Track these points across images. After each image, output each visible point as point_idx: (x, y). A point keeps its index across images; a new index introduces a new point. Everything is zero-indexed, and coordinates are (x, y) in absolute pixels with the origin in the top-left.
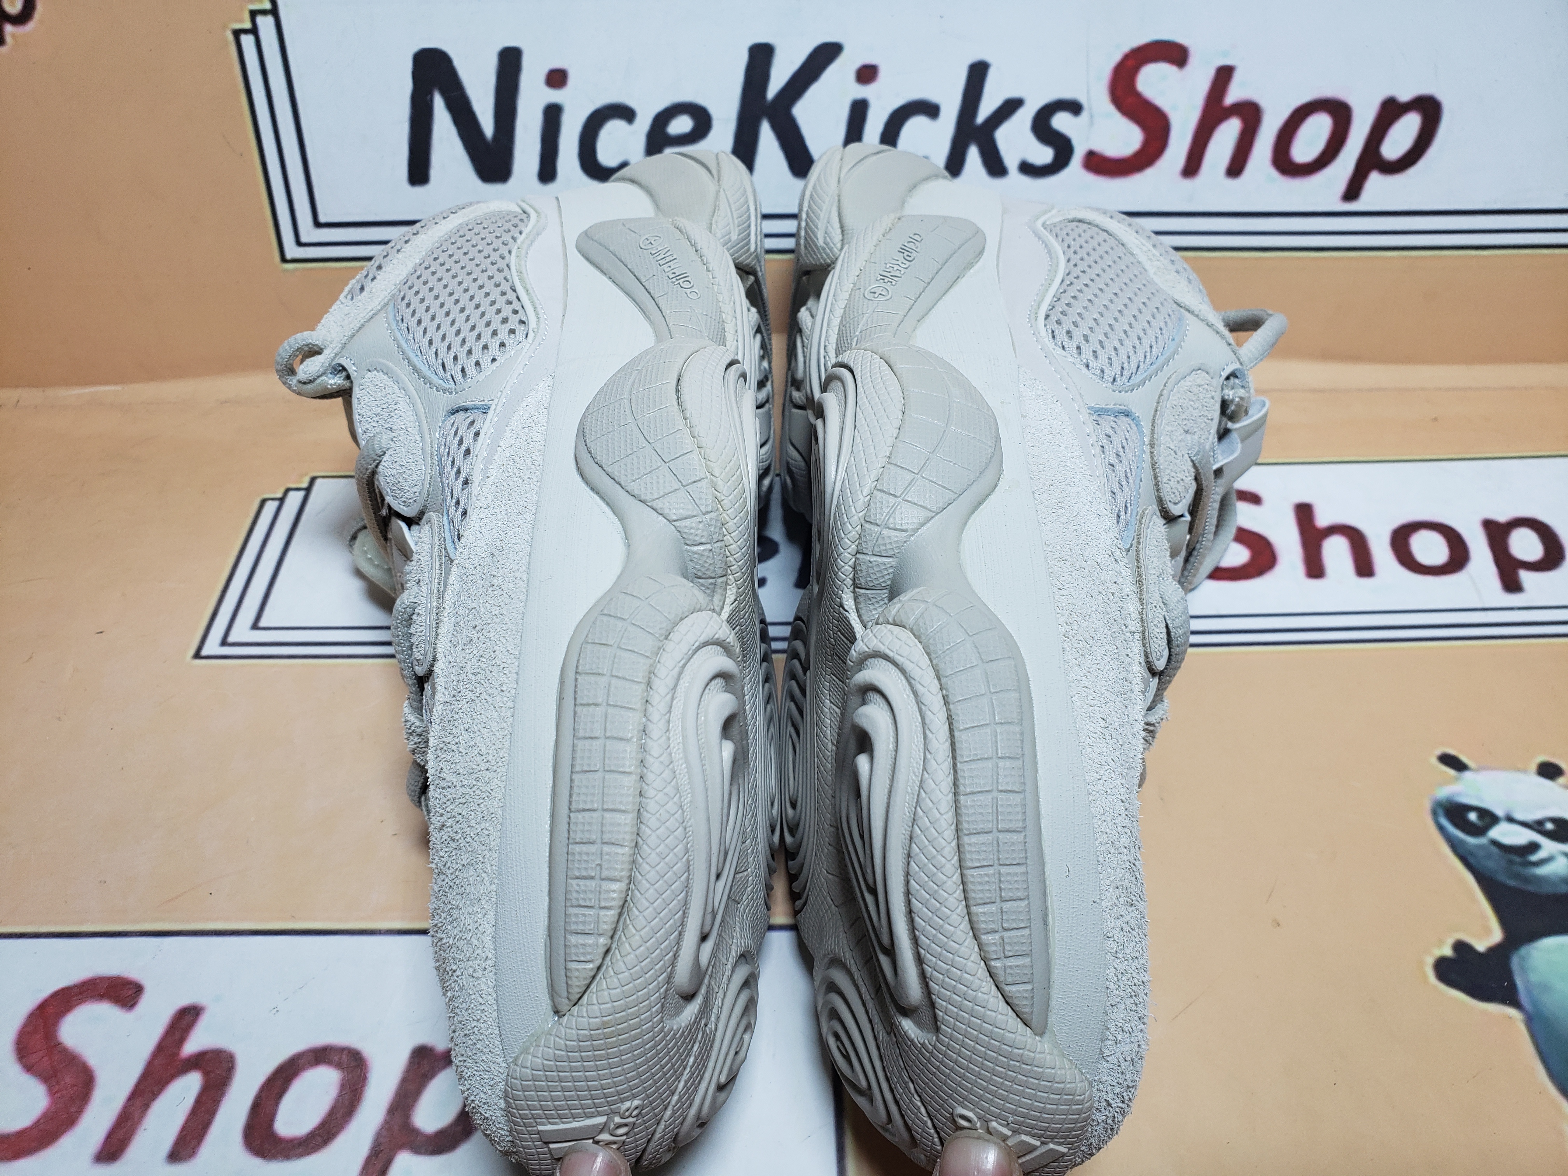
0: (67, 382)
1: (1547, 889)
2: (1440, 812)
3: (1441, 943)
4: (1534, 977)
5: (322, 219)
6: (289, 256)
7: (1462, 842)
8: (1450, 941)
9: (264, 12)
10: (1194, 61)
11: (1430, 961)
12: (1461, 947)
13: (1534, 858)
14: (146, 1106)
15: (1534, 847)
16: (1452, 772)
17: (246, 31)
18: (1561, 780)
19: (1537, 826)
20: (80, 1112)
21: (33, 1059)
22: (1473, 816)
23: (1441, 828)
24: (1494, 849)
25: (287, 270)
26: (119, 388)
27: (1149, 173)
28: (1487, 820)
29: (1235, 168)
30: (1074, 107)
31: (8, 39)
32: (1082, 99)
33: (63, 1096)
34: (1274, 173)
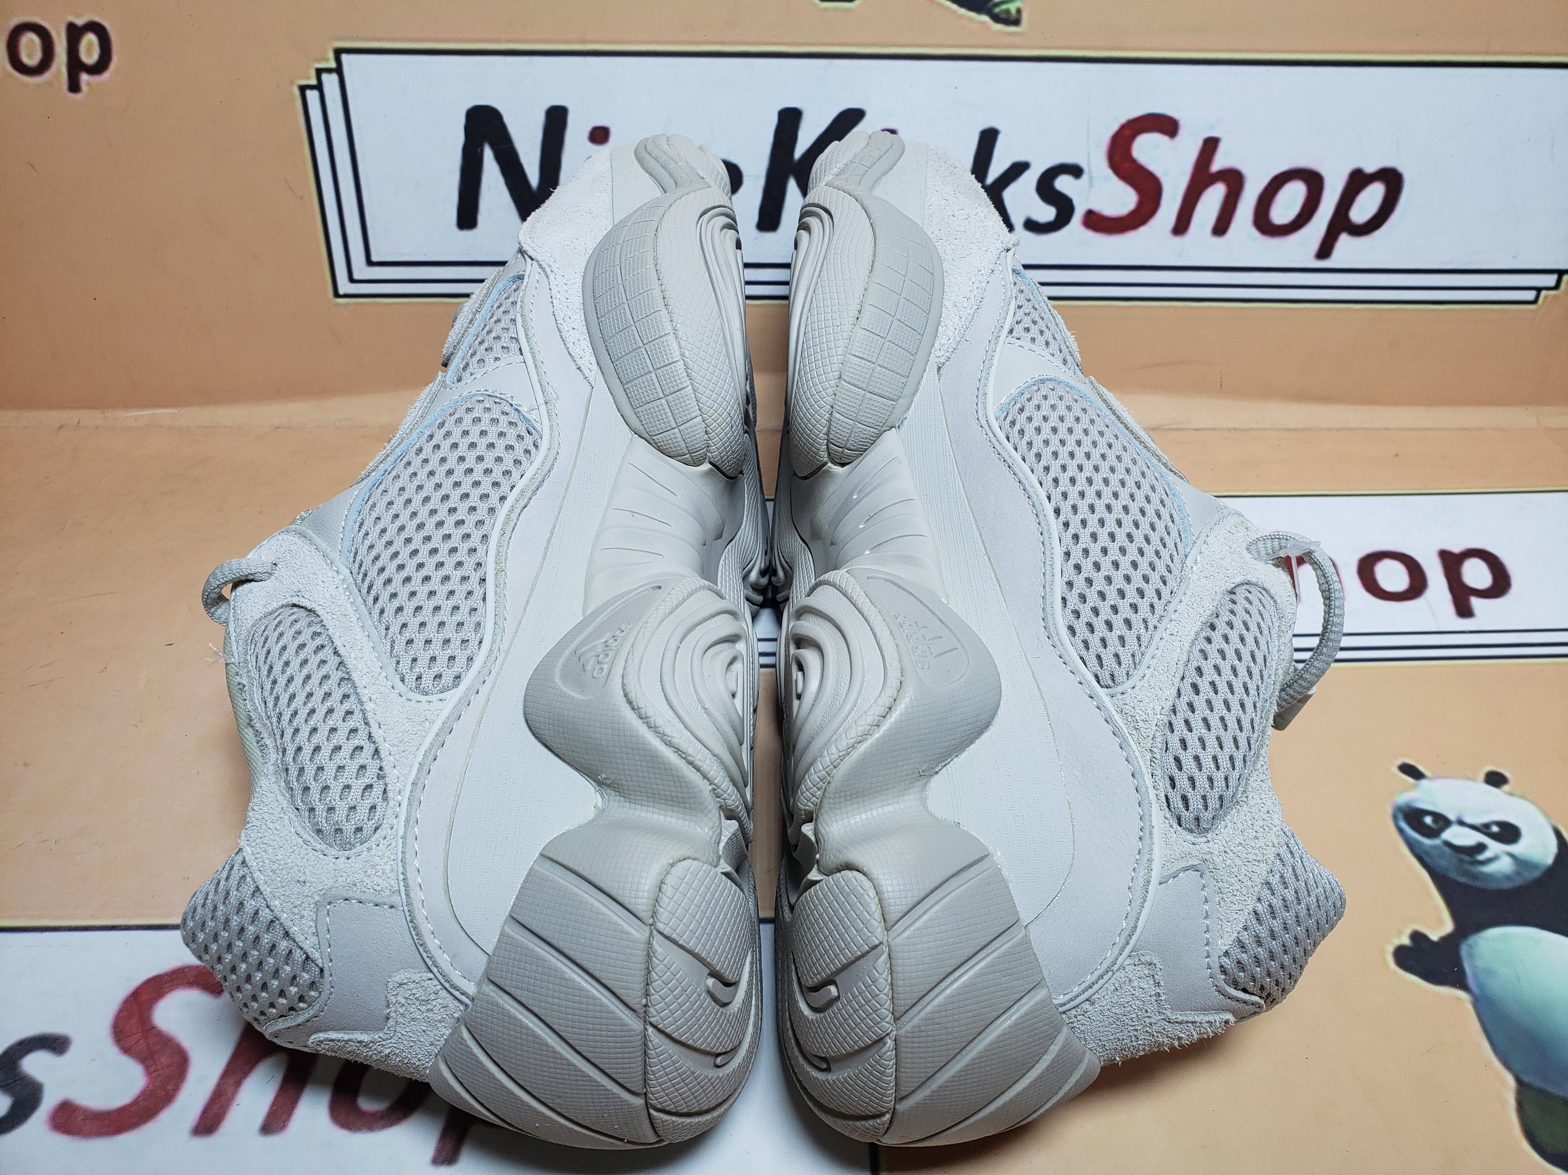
0: (126, 405)
1: (1492, 886)
2: (1400, 816)
3: (1399, 933)
4: (1480, 963)
5: (375, 258)
6: (341, 291)
7: (1419, 843)
8: (1408, 931)
9: (329, 71)
10: (1183, 132)
11: (1390, 949)
12: (1417, 937)
13: (1481, 857)
15: (1481, 848)
16: (1410, 780)
17: (311, 87)
18: (1506, 788)
19: (1484, 829)
22: (1428, 820)
23: (1401, 831)
24: (1447, 850)
25: (338, 305)
26: (176, 411)
27: (1143, 231)
28: (1441, 823)
29: (1221, 227)
30: (1076, 171)
31: (84, 87)
32: (1084, 165)
33: (159, 1075)
34: (1255, 233)
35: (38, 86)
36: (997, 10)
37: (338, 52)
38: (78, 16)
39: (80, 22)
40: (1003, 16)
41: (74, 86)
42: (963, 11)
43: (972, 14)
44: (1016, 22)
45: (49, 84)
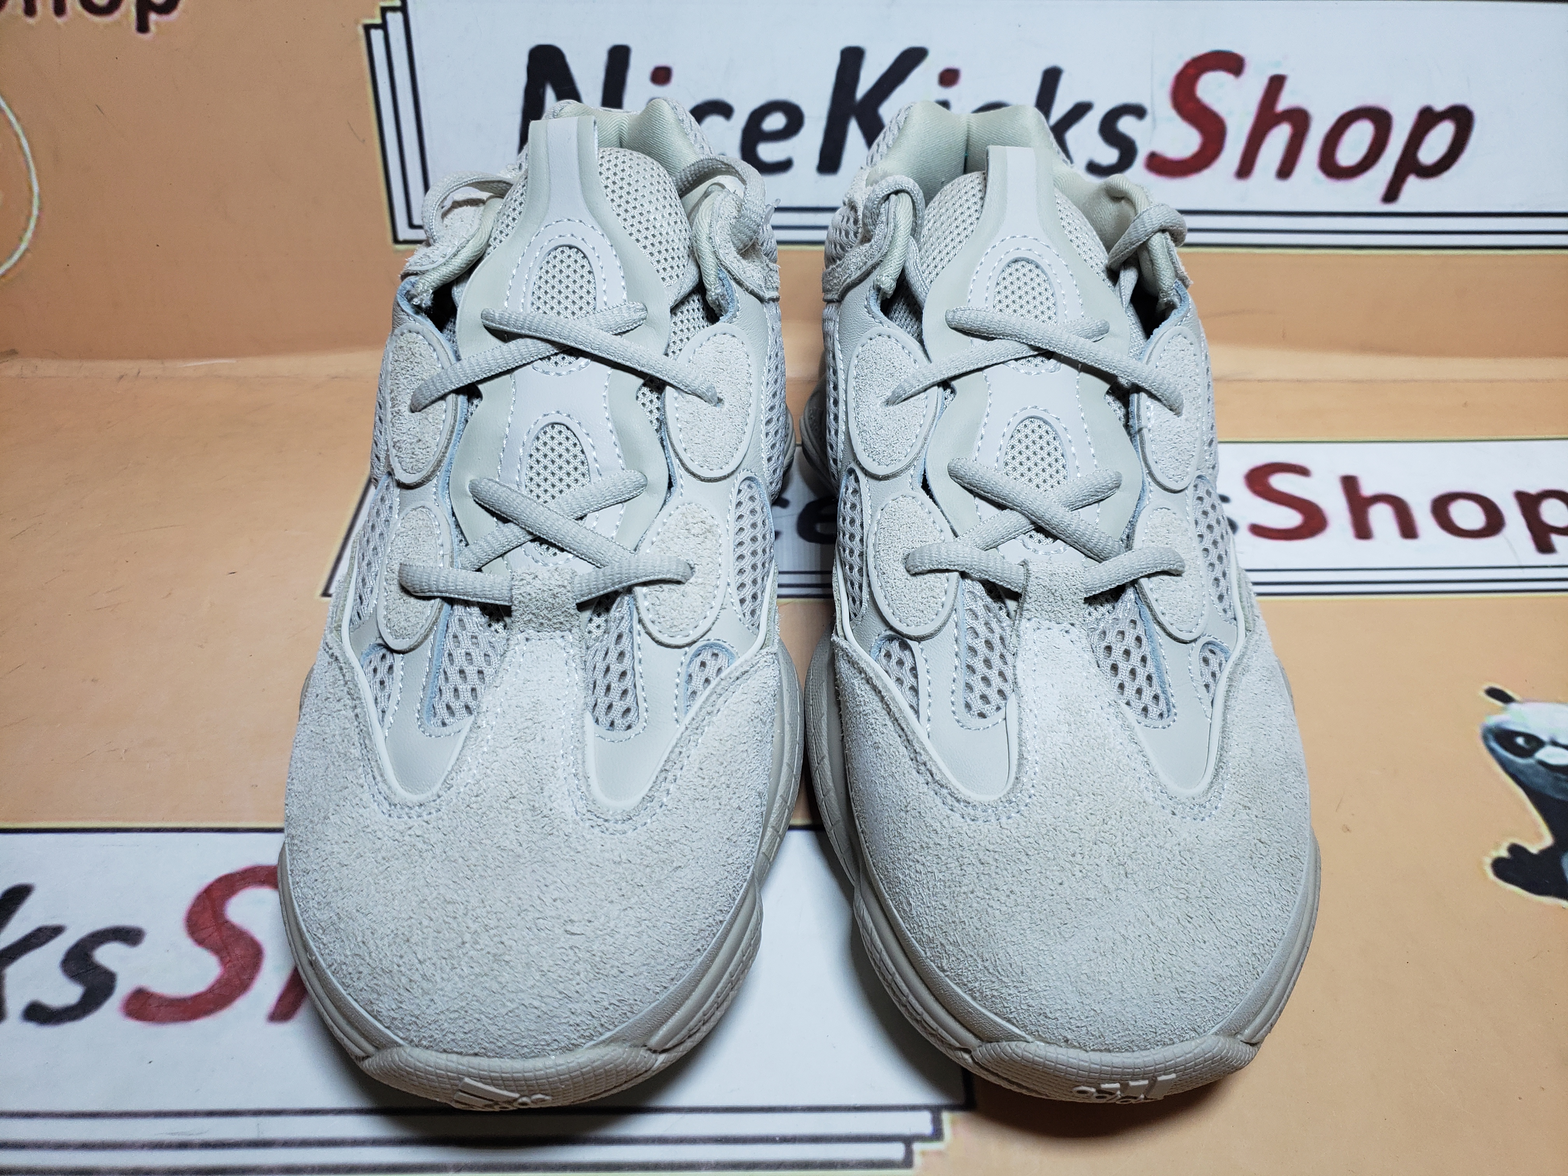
0: (185, 355)
2: (1490, 737)
3: (1497, 846)
6: (401, 237)
7: (1512, 762)
8: (1506, 845)
9: (394, 9)
10: (1248, 69)
11: (1488, 861)
12: (1514, 849)
16: (1498, 704)
17: (376, 26)
20: (251, 979)
21: (204, 934)
22: (1519, 741)
23: (1492, 751)
24: (1541, 768)
25: (398, 251)
26: (232, 361)
27: (1206, 175)
28: (1534, 744)
29: (1285, 170)
30: (1139, 112)
31: (152, 27)
32: (1147, 104)
33: (234, 966)
34: (1320, 176)
35: (107, 26)
41: (143, 27)
45: (118, 23)
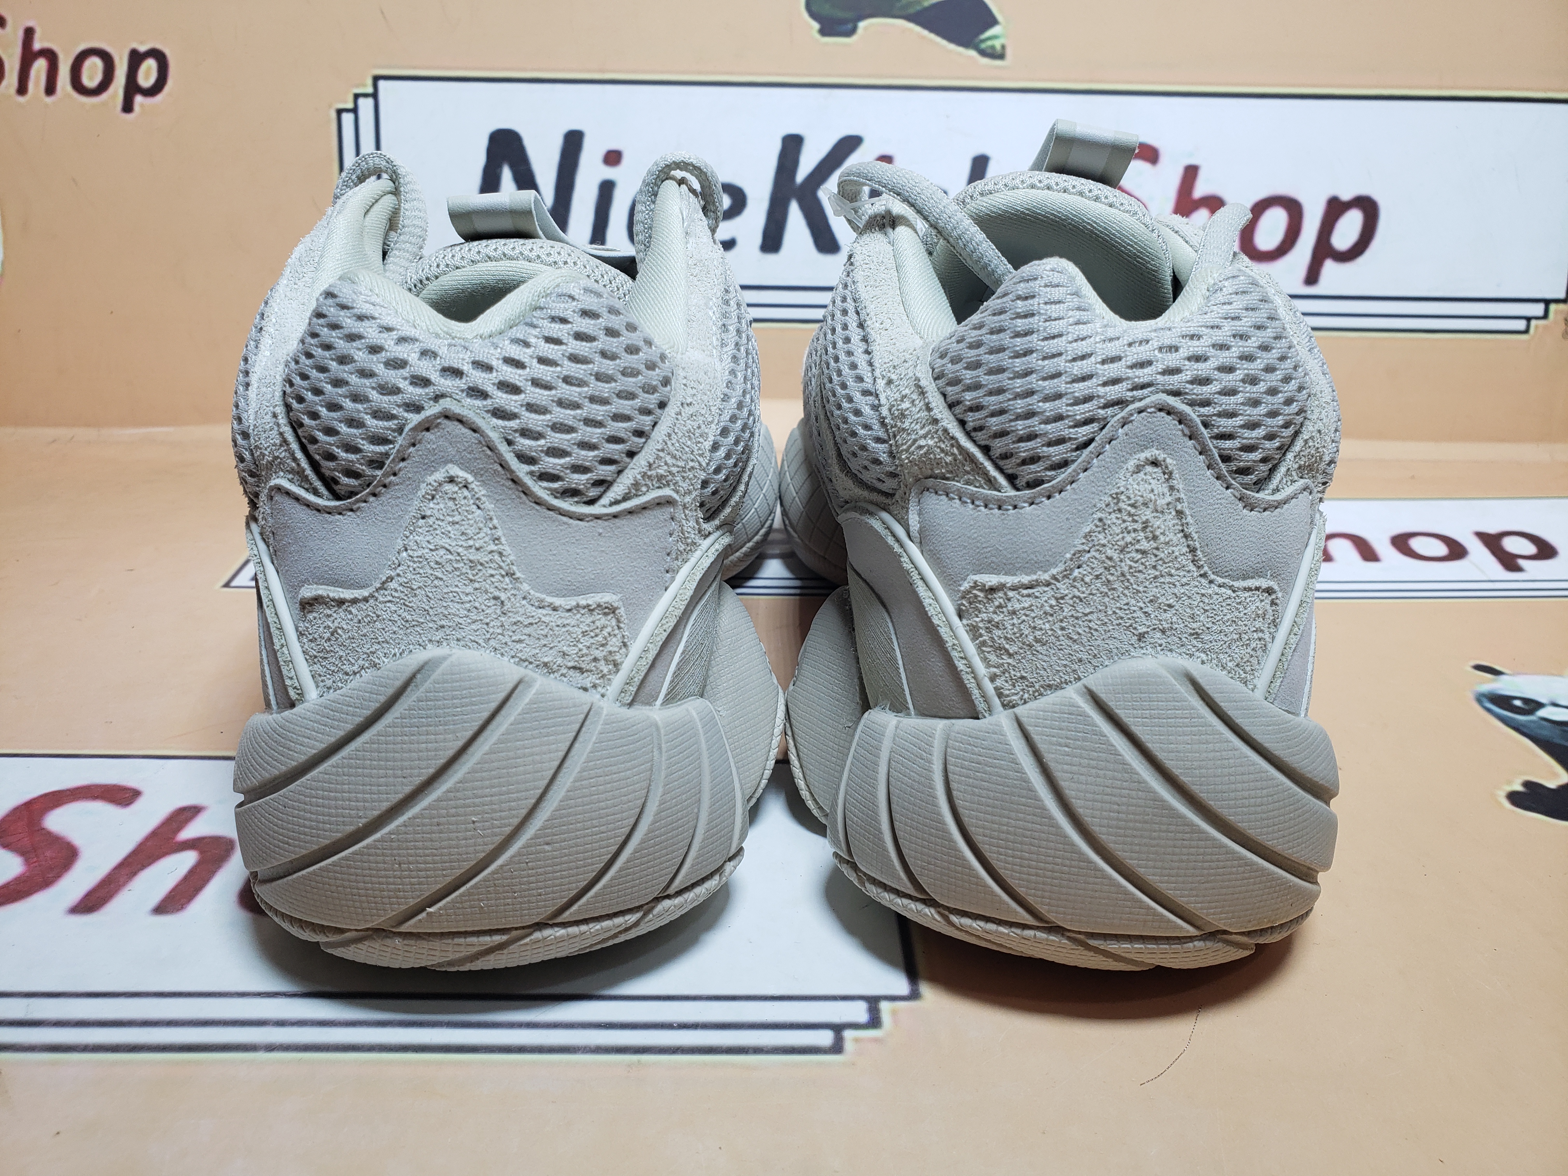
0: (123, 424)
2: (1485, 700)
7: (1512, 718)
9: (366, 95)
10: (1164, 158)
12: (1530, 785)
14: (134, 874)
16: (1488, 676)
17: (347, 110)
20: (58, 876)
22: (1518, 703)
24: (1545, 723)
26: (171, 429)
28: (1533, 705)
31: (137, 108)
35: (93, 106)
36: (983, 46)
37: (376, 79)
38: (142, 43)
39: (143, 49)
40: (989, 51)
41: (128, 107)
42: (952, 47)
43: (961, 49)
44: (1001, 56)
45: (105, 104)
